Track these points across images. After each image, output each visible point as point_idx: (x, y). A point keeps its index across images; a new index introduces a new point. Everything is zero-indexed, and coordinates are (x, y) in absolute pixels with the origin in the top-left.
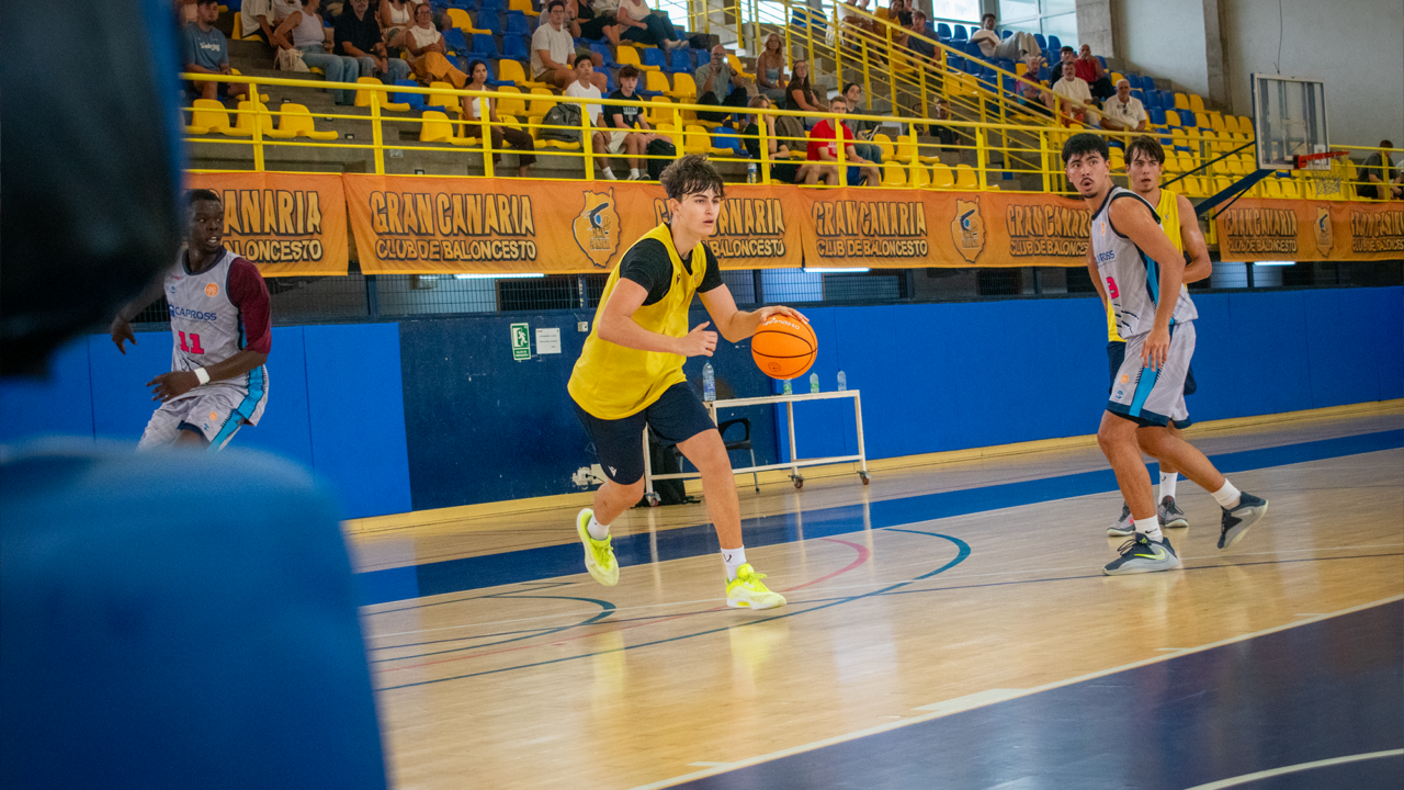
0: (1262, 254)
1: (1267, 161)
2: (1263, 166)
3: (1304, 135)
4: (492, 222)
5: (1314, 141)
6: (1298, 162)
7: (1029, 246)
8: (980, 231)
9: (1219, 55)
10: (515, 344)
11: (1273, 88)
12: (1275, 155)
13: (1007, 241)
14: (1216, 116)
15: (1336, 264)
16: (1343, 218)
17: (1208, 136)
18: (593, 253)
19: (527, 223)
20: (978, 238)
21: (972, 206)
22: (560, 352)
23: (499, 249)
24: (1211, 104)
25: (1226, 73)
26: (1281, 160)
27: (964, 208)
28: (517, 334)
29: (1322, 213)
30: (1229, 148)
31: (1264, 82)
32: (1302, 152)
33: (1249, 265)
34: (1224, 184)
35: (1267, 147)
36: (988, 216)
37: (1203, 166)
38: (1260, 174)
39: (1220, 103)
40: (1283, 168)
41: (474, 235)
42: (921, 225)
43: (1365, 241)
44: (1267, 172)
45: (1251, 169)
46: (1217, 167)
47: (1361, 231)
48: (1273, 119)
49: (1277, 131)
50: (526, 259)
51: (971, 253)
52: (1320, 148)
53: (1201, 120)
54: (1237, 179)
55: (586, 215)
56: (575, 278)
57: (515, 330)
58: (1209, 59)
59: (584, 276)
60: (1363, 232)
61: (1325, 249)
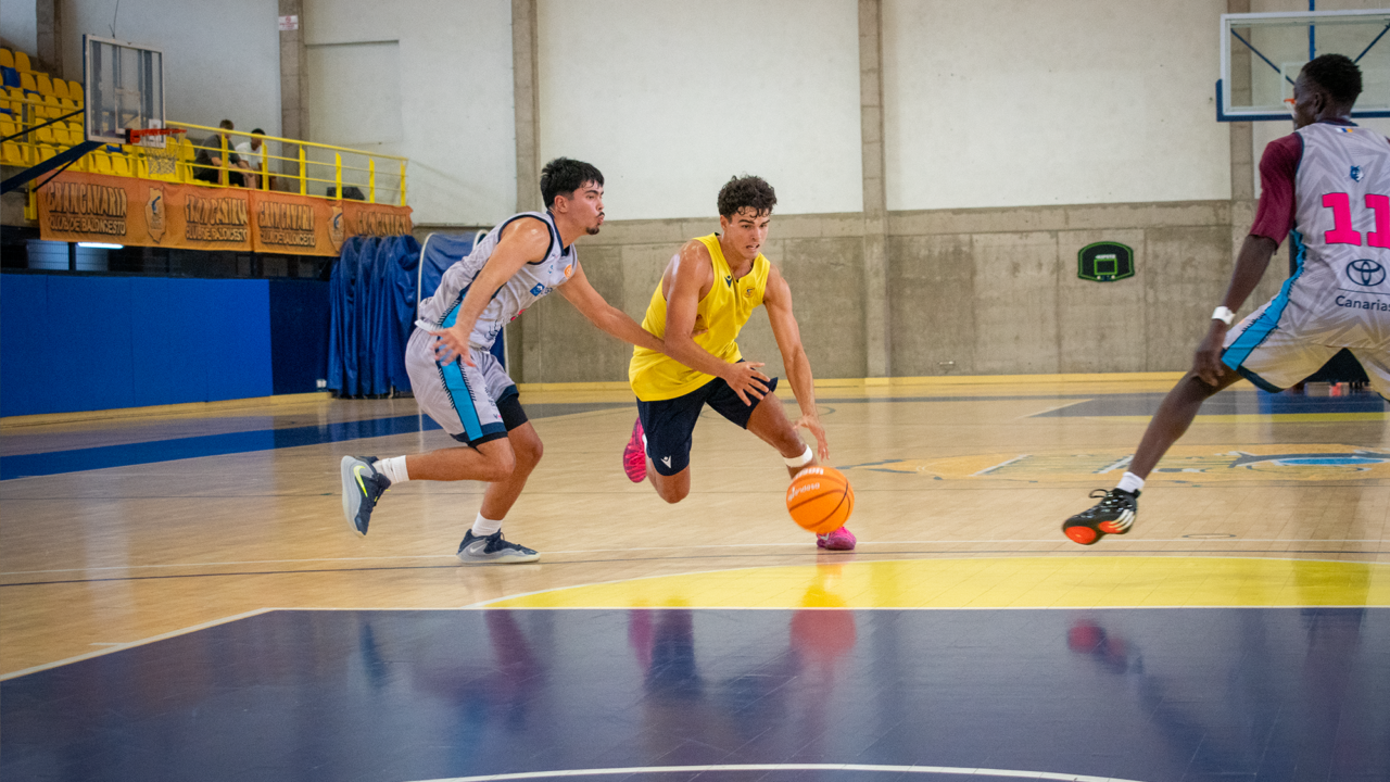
0: (87, 234)
1: (97, 132)
2: (92, 138)
3: (139, 108)
5: (149, 115)
6: (130, 136)
9: (50, 12)
11: (106, 53)
12: (105, 126)
14: (43, 78)
15: (167, 251)
16: (178, 201)
17: (33, 99)
24: (40, 64)
25: (57, 32)
26: (112, 133)
29: (155, 194)
30: (56, 114)
31: (97, 45)
32: (135, 125)
33: (72, 246)
34: (48, 154)
35: (97, 118)
37: (26, 131)
38: (88, 146)
39: (49, 64)
40: (115, 142)
43: (200, 228)
44: (95, 145)
45: (78, 140)
46: (42, 134)
47: (196, 216)
48: (106, 85)
49: (109, 100)
52: (155, 123)
53: (27, 80)
54: (63, 149)
58: (40, 14)
60: (198, 219)
61: (156, 233)
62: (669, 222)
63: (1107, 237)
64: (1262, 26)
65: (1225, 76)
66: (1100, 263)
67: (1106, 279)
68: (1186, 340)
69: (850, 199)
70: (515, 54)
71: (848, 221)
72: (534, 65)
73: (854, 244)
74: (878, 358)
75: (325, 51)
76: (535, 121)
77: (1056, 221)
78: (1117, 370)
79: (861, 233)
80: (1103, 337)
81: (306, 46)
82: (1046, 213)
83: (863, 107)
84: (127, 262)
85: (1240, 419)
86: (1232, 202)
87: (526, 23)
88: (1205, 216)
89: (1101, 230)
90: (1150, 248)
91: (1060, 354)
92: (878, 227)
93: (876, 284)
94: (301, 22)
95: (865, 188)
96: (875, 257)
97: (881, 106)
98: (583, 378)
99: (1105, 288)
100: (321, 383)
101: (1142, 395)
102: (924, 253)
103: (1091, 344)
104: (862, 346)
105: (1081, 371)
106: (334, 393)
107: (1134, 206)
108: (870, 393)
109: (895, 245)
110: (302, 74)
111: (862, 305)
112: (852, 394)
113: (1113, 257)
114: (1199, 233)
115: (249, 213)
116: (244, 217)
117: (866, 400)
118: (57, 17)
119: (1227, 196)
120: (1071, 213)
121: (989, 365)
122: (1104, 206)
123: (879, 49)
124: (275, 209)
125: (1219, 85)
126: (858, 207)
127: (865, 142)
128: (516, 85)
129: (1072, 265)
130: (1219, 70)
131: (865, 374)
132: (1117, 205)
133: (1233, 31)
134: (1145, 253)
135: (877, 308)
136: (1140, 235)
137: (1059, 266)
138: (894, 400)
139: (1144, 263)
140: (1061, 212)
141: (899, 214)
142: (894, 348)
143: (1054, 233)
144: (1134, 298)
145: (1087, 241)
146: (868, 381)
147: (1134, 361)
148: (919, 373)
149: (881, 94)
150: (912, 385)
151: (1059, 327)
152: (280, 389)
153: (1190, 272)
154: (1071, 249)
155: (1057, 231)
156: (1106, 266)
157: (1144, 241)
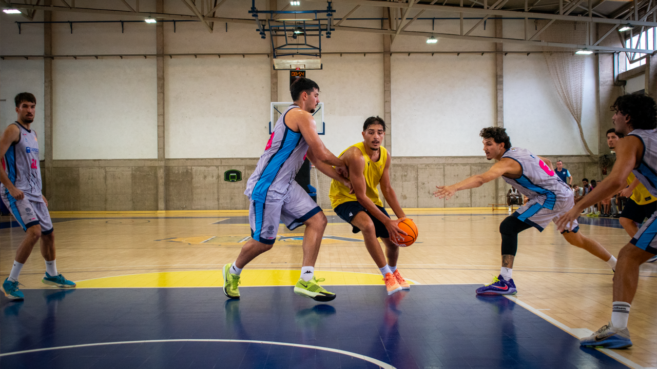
62: (95, 160)
63: (233, 168)
64: (281, 106)
65: (272, 120)
66: (231, 176)
67: (233, 181)
69: (154, 155)
70: (45, 105)
71: (153, 162)
72: (52, 109)
73: (154, 169)
74: (161, 204)
76: (51, 127)
77: (218, 163)
78: (236, 209)
79: (157, 165)
80: (232, 199)
82: (215, 161)
83: (158, 126)
87: (49, 96)
89: (231, 166)
90: (247, 171)
91: (219, 204)
92: (162, 163)
93: (161, 181)
95: (158, 151)
96: (161, 173)
97: (164, 126)
98: (66, 210)
99: (233, 184)
101: (243, 217)
102: (176, 172)
103: (228, 201)
104: (156, 201)
105: (225, 209)
107: (242, 159)
108: (159, 215)
109: (168, 170)
111: (157, 188)
112: (153, 216)
113: (235, 174)
117: (157, 218)
120: (222, 160)
121: (196, 207)
122: (233, 159)
123: (164, 108)
125: (270, 123)
126: (156, 157)
127: (158, 137)
129: (223, 177)
130: (270, 119)
131: (158, 210)
132: (236, 159)
133: (274, 107)
134: (245, 174)
135: (161, 189)
136: (244, 167)
137: (218, 177)
138: (166, 218)
139: (245, 176)
140: (219, 160)
141: (169, 159)
142: (167, 201)
143: (217, 167)
144: (241, 187)
145: (227, 169)
146: (158, 212)
147: (241, 206)
148: (175, 209)
149: (164, 122)
150: (173, 213)
151: (218, 196)
154: (222, 172)
155: (218, 166)
156: (233, 177)
157: (245, 170)
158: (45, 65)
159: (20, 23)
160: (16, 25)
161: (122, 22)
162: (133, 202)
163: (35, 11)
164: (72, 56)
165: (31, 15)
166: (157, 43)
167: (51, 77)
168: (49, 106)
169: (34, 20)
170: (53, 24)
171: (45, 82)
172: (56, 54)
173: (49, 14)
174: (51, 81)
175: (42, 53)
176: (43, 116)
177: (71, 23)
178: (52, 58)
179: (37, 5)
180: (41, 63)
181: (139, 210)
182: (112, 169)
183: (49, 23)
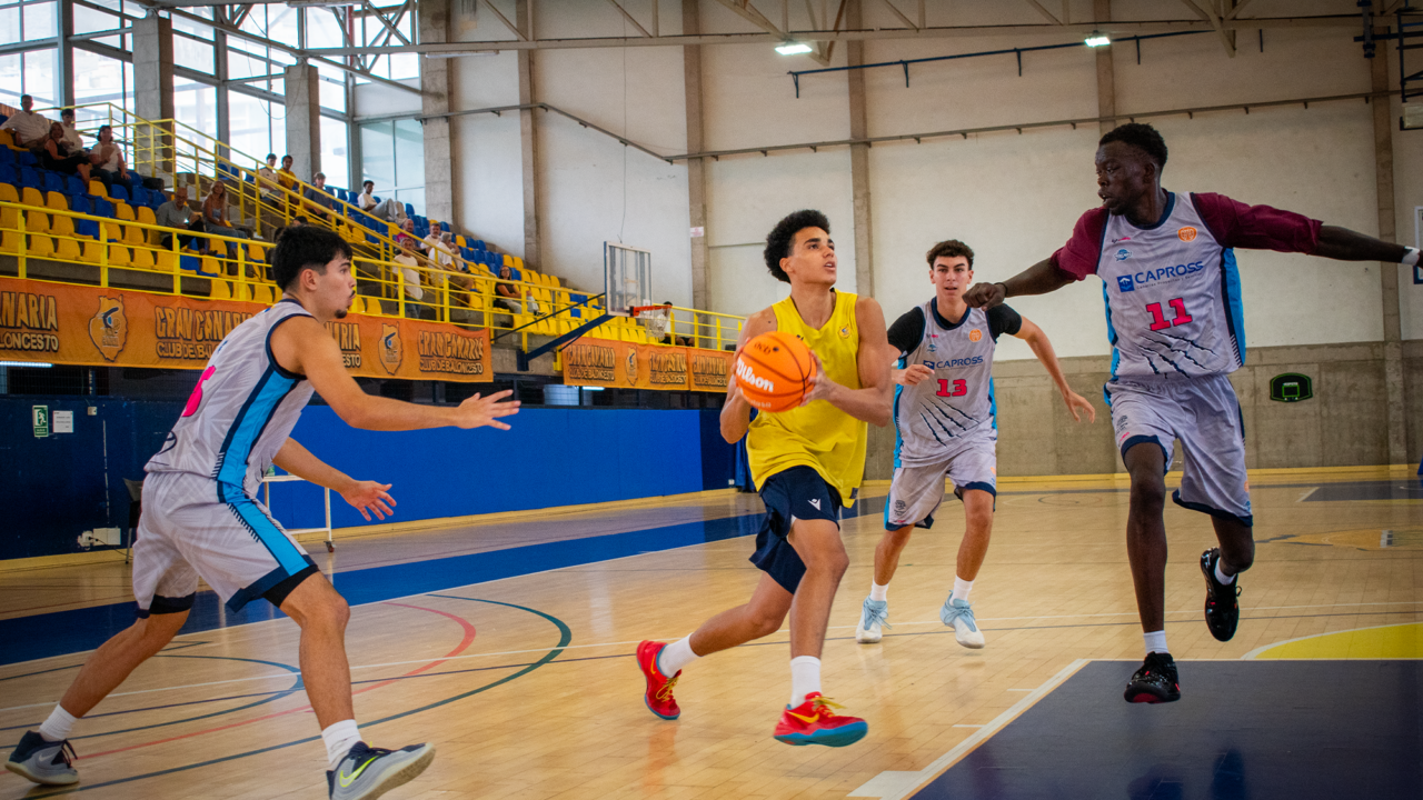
0: (589, 379)
1: (613, 309)
2: (610, 313)
4: (23, 317)
5: (643, 297)
7: (432, 364)
8: (398, 350)
9: (534, 229)
10: (36, 423)
12: (617, 306)
13: (418, 359)
15: (638, 390)
16: (645, 356)
18: (105, 349)
19: (52, 319)
20: (397, 355)
21: (393, 330)
22: (71, 430)
23: (28, 341)
25: (538, 243)
26: (621, 309)
27: (388, 330)
28: (38, 415)
29: (632, 351)
31: (612, 248)
33: (580, 389)
35: (613, 300)
36: (404, 339)
38: (604, 319)
39: (535, 264)
41: (7, 327)
42: (357, 342)
43: (659, 376)
44: (610, 318)
47: (656, 367)
48: (618, 276)
49: (619, 287)
50: (49, 351)
51: (391, 367)
52: (647, 302)
55: (100, 316)
56: (86, 369)
57: (36, 411)
58: (526, 231)
59: (93, 368)
60: (657, 368)
61: (632, 379)
63: (1291, 370)
66: (1286, 388)
67: (1291, 400)
68: (1352, 444)
70: (857, 249)
71: (1100, 362)
72: (871, 257)
75: (723, 250)
77: (1254, 359)
78: (1301, 465)
80: (1290, 442)
81: (709, 248)
84: (604, 399)
85: (1395, 502)
86: (1384, 343)
87: (864, 228)
88: (1363, 353)
89: (1286, 365)
90: (1323, 377)
91: (1258, 456)
94: (706, 230)
99: (1291, 407)
100: (731, 482)
103: (1281, 447)
105: (1274, 467)
106: (739, 488)
107: (1311, 347)
108: (1119, 484)
110: (707, 267)
112: (1106, 485)
113: (1296, 384)
114: (1361, 365)
115: (687, 364)
116: (684, 367)
117: (1115, 491)
118: (538, 232)
119: (1381, 339)
120: (1264, 353)
122: (1288, 348)
124: (702, 360)
128: (858, 271)
129: (1266, 390)
131: (1115, 471)
132: (1298, 347)
134: (1320, 381)
136: (1316, 368)
137: (1255, 391)
139: (1319, 388)
140: (1256, 352)
144: (1312, 413)
145: (1276, 373)
146: (1116, 476)
151: (1257, 436)
152: (707, 487)
153: (1354, 394)
154: (1264, 379)
155: (1255, 366)
156: (1291, 391)
157: (1319, 373)
158: (853, 161)
159: (796, 74)
160: (790, 79)
161: (1018, 51)
162: (1058, 456)
163: (832, 44)
164: (911, 136)
165: (825, 53)
166: (1100, 93)
167: (867, 187)
168: (866, 250)
169: (832, 66)
170: (867, 70)
171: (855, 197)
172: (875, 136)
173: (857, 48)
174: (867, 195)
175: (846, 136)
176: (854, 273)
177: (905, 63)
178: (868, 144)
179: (836, 30)
180: (843, 157)
181: (1072, 473)
182: (1007, 383)
183: (857, 69)
